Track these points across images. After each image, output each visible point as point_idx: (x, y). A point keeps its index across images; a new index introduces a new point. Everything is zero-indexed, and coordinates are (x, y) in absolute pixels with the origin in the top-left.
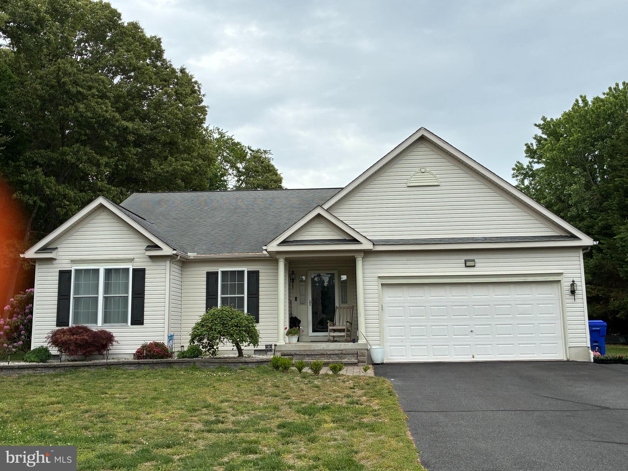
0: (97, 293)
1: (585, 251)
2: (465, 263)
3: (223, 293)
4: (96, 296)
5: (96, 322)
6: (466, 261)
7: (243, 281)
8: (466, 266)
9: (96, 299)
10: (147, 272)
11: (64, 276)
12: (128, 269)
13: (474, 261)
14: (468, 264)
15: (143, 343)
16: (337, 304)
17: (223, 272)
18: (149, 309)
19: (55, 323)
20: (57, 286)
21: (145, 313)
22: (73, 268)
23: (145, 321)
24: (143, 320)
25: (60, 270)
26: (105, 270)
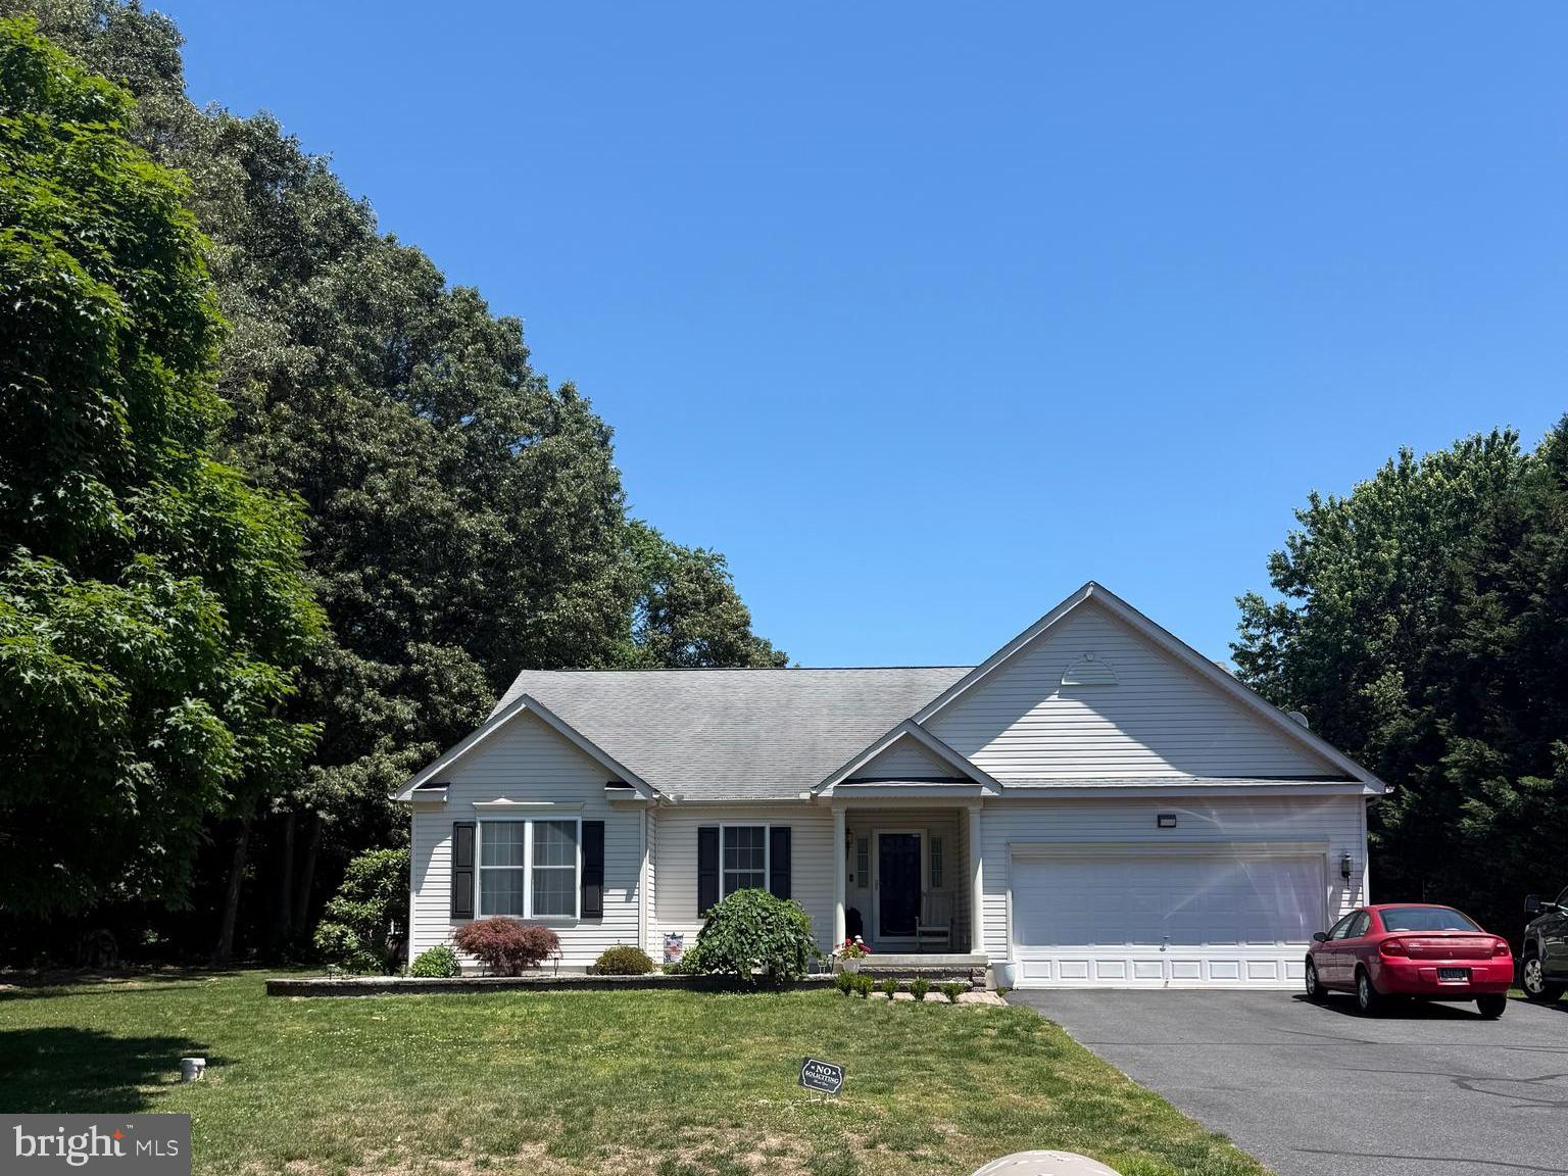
0: (522, 863)
1: (1370, 804)
2: (1159, 822)
3: (726, 866)
4: (520, 867)
5: (520, 912)
6: (1160, 817)
7: (763, 845)
8: (1160, 826)
9: (521, 873)
10: (606, 828)
11: (462, 833)
12: (575, 822)
13: (1173, 817)
14: (1164, 822)
15: (604, 948)
16: (924, 887)
17: (726, 829)
18: (611, 892)
19: (448, 914)
20: (449, 851)
21: (605, 899)
22: (478, 819)
23: (605, 913)
24: (602, 909)
25: (455, 823)
26: (535, 822)
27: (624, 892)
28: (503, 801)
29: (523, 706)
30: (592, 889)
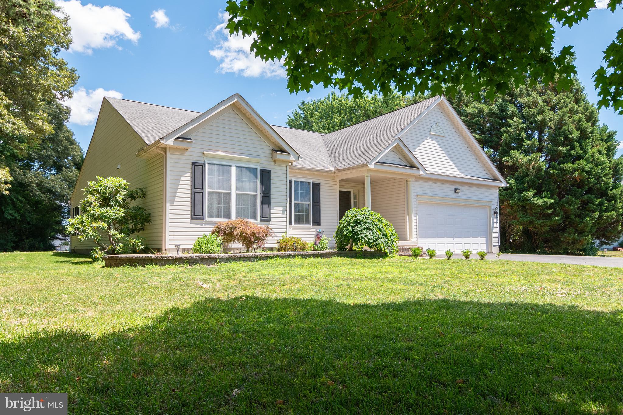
0: (230, 189)
2: (455, 191)
4: (229, 191)
5: (229, 217)
6: (455, 189)
7: (310, 190)
8: (455, 193)
9: (229, 194)
10: (272, 174)
11: (197, 169)
12: (256, 169)
13: (459, 189)
14: (457, 191)
17: (295, 181)
18: (276, 208)
19: (189, 217)
20: (189, 179)
21: (272, 212)
22: (206, 162)
23: (272, 219)
24: (269, 217)
25: (192, 162)
26: (236, 167)
27: (281, 209)
28: (220, 153)
29: (236, 100)
30: (265, 207)
